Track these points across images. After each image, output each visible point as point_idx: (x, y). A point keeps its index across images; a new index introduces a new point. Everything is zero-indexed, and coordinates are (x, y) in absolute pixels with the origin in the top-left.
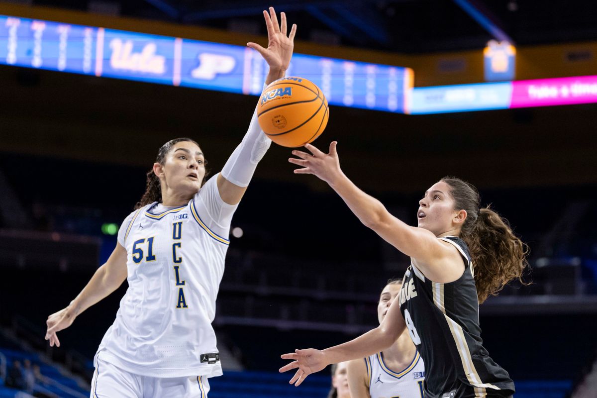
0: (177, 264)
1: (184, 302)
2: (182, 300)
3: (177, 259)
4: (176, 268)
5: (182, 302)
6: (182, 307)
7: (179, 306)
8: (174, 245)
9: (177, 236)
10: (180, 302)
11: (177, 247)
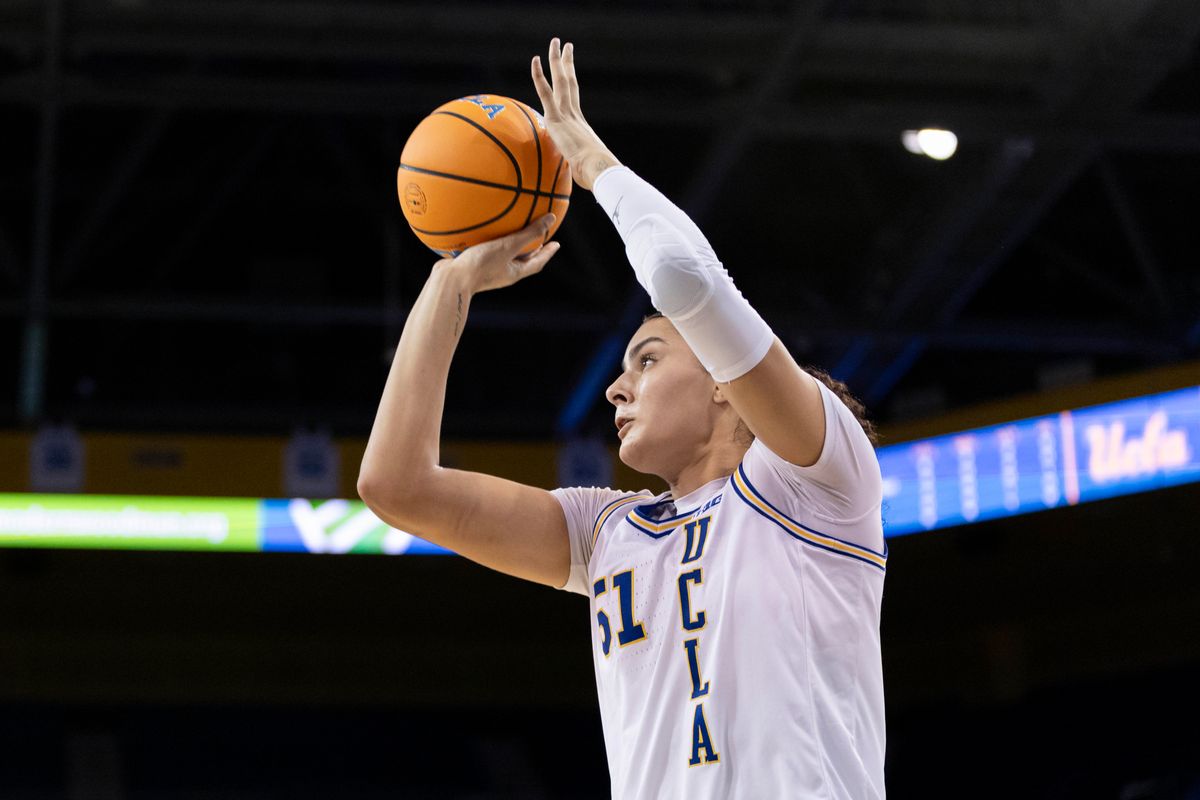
0: (691, 635)
1: (707, 744)
2: (701, 740)
3: (694, 618)
4: (691, 645)
5: (701, 746)
6: (703, 759)
7: (695, 760)
8: (683, 580)
9: (693, 554)
10: (696, 747)
11: (690, 583)
